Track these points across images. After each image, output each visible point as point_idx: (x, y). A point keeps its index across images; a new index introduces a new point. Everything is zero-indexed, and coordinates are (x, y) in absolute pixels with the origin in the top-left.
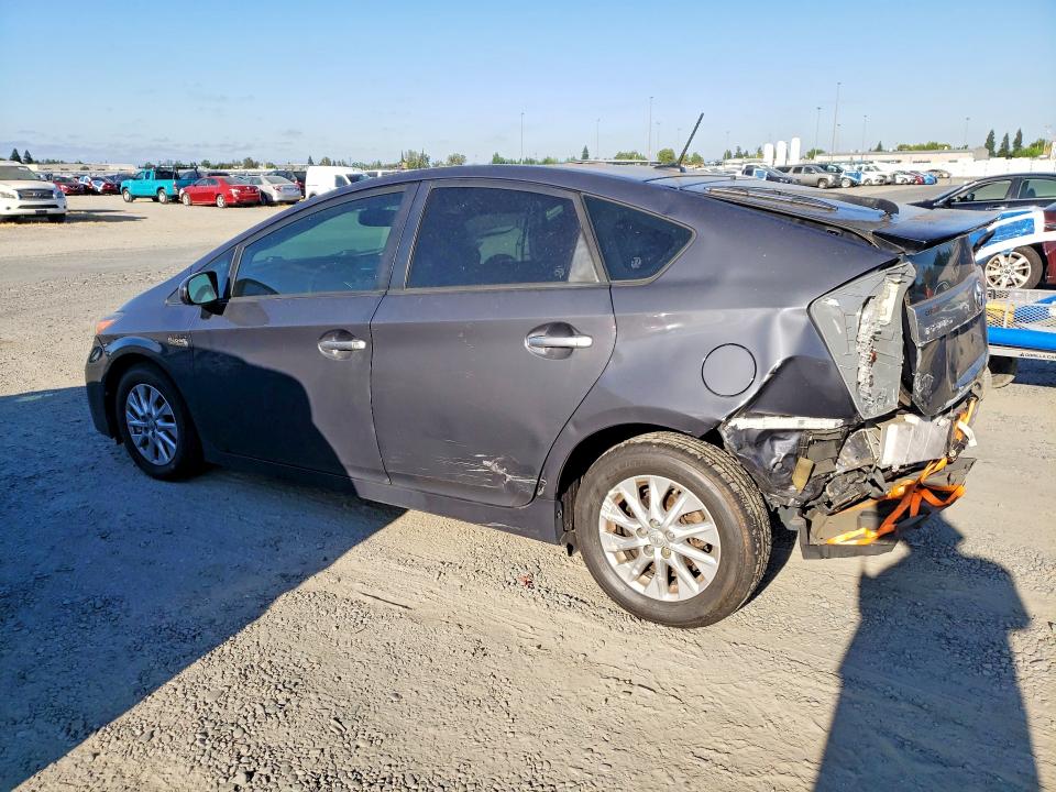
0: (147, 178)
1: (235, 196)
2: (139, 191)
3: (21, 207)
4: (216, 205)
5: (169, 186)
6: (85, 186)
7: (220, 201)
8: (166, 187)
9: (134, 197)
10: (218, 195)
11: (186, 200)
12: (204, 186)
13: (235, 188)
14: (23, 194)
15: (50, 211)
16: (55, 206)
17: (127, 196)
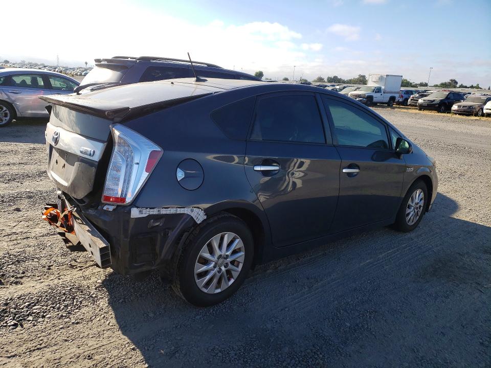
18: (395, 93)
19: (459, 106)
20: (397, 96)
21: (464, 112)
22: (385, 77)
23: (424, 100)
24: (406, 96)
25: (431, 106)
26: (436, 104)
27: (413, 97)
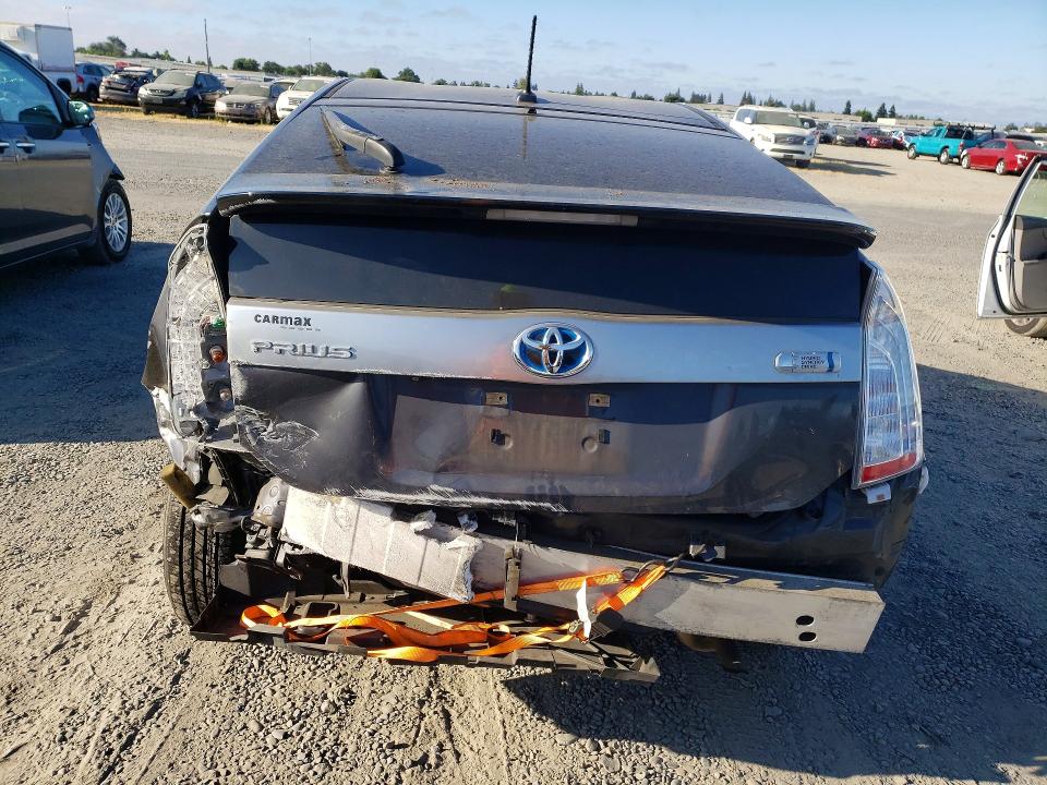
0: (937, 135)
1: (1019, 162)
2: (924, 149)
3: (773, 150)
4: (994, 171)
5: (955, 145)
6: (895, 140)
7: (1000, 168)
8: (951, 147)
9: (917, 154)
10: (1001, 159)
11: (965, 162)
12: (991, 149)
13: (1023, 153)
14: (779, 139)
15: (796, 156)
16: (803, 153)
17: (912, 153)
18: (66, 71)
19: (229, 104)
20: (72, 77)
21: (241, 115)
22: (33, 29)
23: (152, 90)
24: (89, 79)
25: (168, 104)
26: (181, 100)
27: (109, 82)
